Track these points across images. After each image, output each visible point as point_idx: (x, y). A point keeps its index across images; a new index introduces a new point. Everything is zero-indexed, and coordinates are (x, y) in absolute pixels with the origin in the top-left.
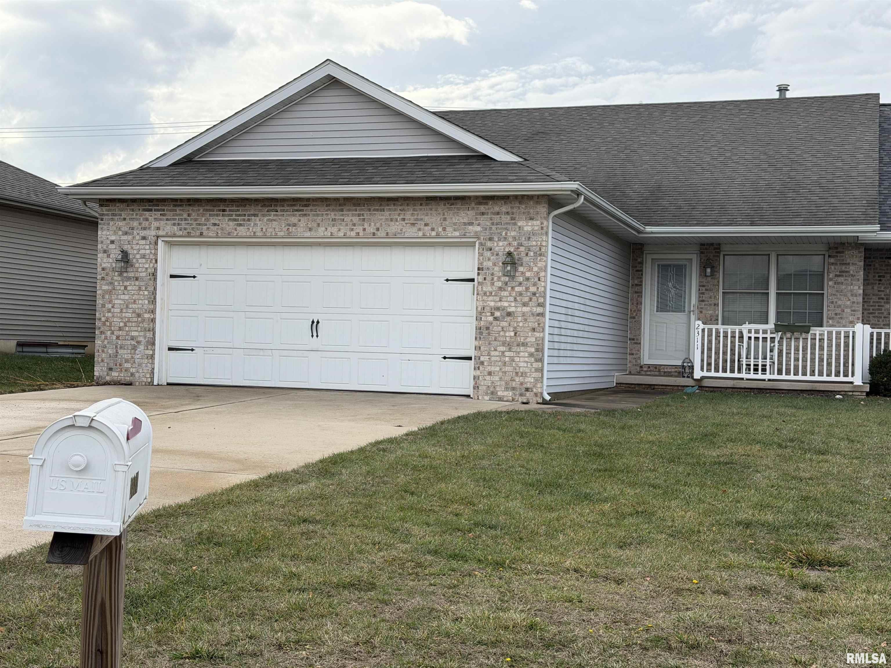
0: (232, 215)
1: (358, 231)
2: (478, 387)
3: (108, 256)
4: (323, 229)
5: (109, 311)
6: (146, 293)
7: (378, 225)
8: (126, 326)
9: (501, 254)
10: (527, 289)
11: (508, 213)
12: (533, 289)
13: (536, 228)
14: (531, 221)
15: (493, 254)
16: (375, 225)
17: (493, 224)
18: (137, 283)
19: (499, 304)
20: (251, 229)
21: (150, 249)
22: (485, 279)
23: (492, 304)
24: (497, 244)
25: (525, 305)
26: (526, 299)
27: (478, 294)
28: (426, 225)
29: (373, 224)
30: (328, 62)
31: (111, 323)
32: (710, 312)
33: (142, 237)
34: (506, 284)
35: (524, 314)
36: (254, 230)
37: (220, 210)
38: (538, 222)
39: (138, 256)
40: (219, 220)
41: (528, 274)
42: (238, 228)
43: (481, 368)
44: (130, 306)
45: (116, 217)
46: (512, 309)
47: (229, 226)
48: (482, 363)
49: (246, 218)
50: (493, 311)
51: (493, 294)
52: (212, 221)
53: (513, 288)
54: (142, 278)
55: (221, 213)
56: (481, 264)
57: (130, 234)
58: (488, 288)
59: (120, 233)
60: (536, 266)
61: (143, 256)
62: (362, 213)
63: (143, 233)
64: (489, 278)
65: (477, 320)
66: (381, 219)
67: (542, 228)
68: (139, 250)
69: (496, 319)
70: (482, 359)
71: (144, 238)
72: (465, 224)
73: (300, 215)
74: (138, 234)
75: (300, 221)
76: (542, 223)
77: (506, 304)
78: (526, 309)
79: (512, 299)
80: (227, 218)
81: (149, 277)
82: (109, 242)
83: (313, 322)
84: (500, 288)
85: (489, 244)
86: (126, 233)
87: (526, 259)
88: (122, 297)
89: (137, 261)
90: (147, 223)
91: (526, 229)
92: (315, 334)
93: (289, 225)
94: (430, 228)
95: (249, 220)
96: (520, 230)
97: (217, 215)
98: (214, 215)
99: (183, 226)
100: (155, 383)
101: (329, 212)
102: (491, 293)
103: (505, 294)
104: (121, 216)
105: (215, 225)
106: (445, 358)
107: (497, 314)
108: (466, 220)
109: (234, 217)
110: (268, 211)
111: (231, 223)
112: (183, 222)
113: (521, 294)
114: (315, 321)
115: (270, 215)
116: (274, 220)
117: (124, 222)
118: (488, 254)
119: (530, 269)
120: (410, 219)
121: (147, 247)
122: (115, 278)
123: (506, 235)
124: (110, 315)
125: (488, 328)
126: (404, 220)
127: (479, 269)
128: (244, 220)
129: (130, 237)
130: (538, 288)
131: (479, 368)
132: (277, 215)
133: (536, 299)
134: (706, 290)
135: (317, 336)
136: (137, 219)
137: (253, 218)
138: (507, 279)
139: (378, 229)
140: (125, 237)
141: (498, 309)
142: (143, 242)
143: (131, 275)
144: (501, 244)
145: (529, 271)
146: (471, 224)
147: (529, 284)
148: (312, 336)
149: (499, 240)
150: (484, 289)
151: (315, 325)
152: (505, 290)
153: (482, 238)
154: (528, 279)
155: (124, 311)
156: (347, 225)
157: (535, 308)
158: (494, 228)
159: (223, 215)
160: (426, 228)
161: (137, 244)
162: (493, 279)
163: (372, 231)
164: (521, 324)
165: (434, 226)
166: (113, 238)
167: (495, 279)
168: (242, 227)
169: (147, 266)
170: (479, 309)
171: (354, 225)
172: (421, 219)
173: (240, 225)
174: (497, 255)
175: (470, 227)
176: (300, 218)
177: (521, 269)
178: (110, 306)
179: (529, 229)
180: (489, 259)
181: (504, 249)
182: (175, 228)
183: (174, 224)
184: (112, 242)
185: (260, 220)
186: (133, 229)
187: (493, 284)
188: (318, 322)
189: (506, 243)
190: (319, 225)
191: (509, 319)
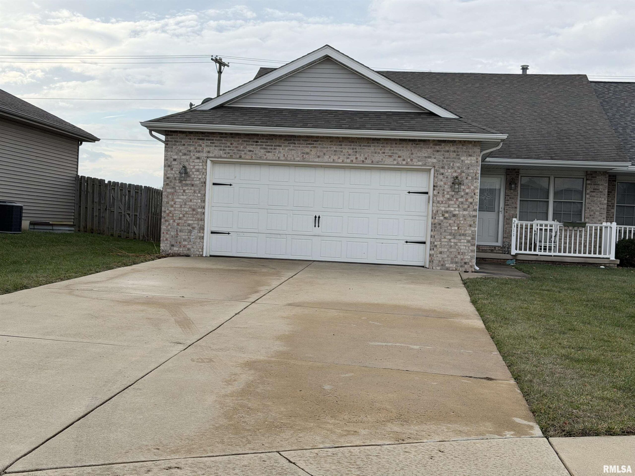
0: (262, 145)
1: (352, 159)
2: (433, 261)
3: (172, 169)
4: (328, 157)
5: (172, 206)
6: (199, 195)
7: (366, 156)
8: (184, 216)
9: (449, 177)
10: (467, 200)
11: (454, 151)
12: (470, 200)
13: (473, 162)
14: (470, 157)
15: (444, 177)
16: (364, 156)
17: (444, 158)
18: (193, 188)
19: (448, 209)
20: (276, 155)
21: (202, 165)
22: (438, 193)
23: (443, 209)
24: (447, 171)
25: (465, 210)
26: (466, 206)
27: (433, 202)
28: (399, 157)
29: (362, 155)
30: (327, 47)
31: (173, 215)
32: (512, 212)
33: (197, 157)
34: (453, 196)
35: (464, 216)
36: (279, 156)
37: (254, 142)
38: (475, 158)
39: (194, 170)
40: (254, 148)
41: (467, 191)
42: (267, 154)
43: (435, 249)
44: (188, 204)
45: (178, 143)
46: (456, 212)
47: (260, 152)
48: (436, 246)
49: (273, 147)
50: (444, 213)
51: (444, 202)
52: (248, 149)
53: (457, 199)
54: (196, 185)
55: (255, 143)
56: (436, 183)
57: (188, 155)
58: (440, 199)
59: (181, 154)
60: (472, 186)
61: (198, 170)
62: (355, 147)
63: (198, 155)
64: (441, 192)
65: (432, 218)
66: (368, 152)
67: (477, 162)
68: (194, 166)
69: (445, 218)
70: (436, 243)
71: (198, 158)
72: (426, 157)
73: (311, 147)
74: (194, 155)
75: (311, 151)
76: (477, 159)
77: (452, 209)
78: (465, 213)
79: (456, 206)
80: (259, 147)
81: (201, 185)
82: (172, 160)
83: (316, 217)
84: (449, 199)
85: (442, 171)
86: (185, 154)
87: (466, 181)
88: (182, 197)
89: (193, 173)
90: (201, 148)
91: (466, 162)
92: (317, 225)
93: (303, 153)
94: (402, 159)
95: (275, 149)
96: (462, 162)
97: (252, 145)
98: (250, 145)
99: (227, 151)
100: (204, 255)
101: (332, 146)
102: (442, 202)
103: (452, 202)
104: (182, 142)
105: (250, 151)
106: (407, 242)
107: (447, 215)
108: (426, 155)
109: (264, 147)
110: (288, 144)
111: (262, 151)
112: (227, 148)
113: (462, 203)
114: (317, 216)
115: (290, 146)
116: (293, 150)
117: (184, 147)
118: (441, 177)
119: (469, 188)
120: (388, 153)
121: (201, 164)
122: (176, 184)
123: (453, 165)
124: (172, 209)
125: (440, 224)
126: (384, 153)
127: (434, 186)
128: (271, 149)
129: (188, 157)
130: (474, 200)
131: (433, 249)
132: (295, 147)
133: (472, 207)
134: (510, 198)
135: (319, 226)
136: (193, 145)
137: (278, 147)
138: (453, 193)
139: (366, 159)
140: (184, 157)
141: (447, 212)
142: (198, 161)
143: (188, 182)
144: (449, 171)
145: (468, 188)
146: (430, 157)
147: (468, 197)
148: (315, 226)
149: (449, 168)
150: (438, 199)
151: (317, 219)
152: (451, 200)
153: (437, 166)
154: (467, 194)
155: (183, 206)
156: (344, 155)
157: (471, 212)
158: (445, 160)
159: (256, 145)
160: (399, 159)
161: (193, 162)
162: (444, 193)
163: (362, 159)
164: (462, 222)
165: (405, 158)
166: (176, 157)
167: (445, 193)
168: (270, 154)
169: (200, 177)
170: (434, 212)
171: (350, 155)
172: (396, 153)
173: (269, 152)
174: (447, 178)
175: (429, 160)
176: (312, 149)
177: (463, 187)
178: (173, 203)
179: (469, 162)
180: (441, 180)
181: (452, 174)
182: (222, 152)
183: (221, 150)
184: (175, 160)
185: (283, 149)
186: (190, 151)
187: (443, 196)
188: (319, 217)
189: (453, 170)
190: (324, 154)
191: (454, 218)
